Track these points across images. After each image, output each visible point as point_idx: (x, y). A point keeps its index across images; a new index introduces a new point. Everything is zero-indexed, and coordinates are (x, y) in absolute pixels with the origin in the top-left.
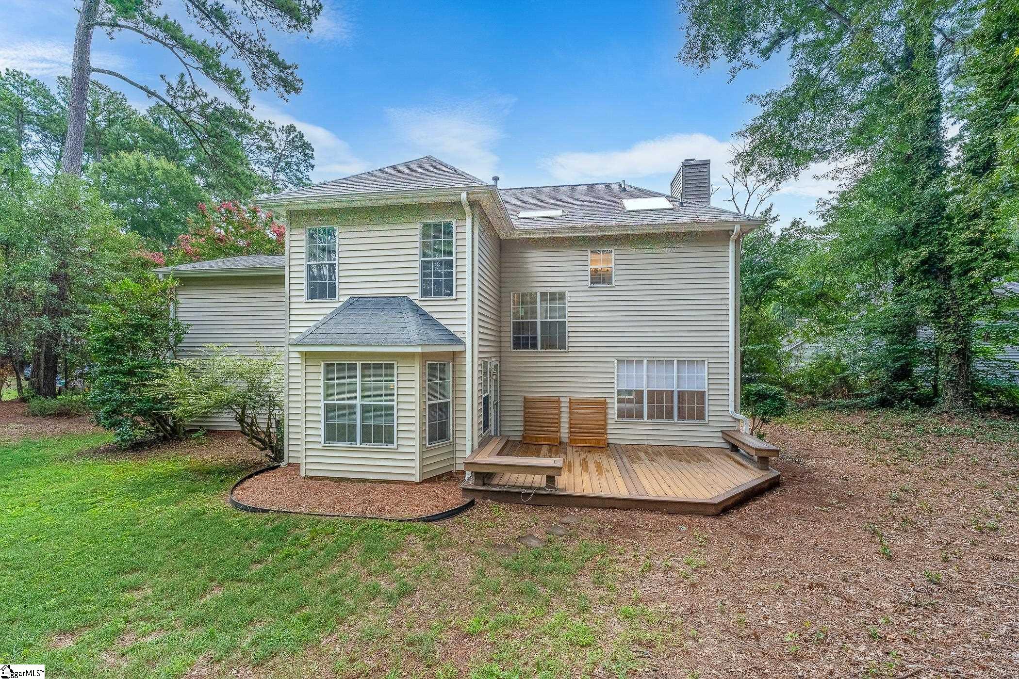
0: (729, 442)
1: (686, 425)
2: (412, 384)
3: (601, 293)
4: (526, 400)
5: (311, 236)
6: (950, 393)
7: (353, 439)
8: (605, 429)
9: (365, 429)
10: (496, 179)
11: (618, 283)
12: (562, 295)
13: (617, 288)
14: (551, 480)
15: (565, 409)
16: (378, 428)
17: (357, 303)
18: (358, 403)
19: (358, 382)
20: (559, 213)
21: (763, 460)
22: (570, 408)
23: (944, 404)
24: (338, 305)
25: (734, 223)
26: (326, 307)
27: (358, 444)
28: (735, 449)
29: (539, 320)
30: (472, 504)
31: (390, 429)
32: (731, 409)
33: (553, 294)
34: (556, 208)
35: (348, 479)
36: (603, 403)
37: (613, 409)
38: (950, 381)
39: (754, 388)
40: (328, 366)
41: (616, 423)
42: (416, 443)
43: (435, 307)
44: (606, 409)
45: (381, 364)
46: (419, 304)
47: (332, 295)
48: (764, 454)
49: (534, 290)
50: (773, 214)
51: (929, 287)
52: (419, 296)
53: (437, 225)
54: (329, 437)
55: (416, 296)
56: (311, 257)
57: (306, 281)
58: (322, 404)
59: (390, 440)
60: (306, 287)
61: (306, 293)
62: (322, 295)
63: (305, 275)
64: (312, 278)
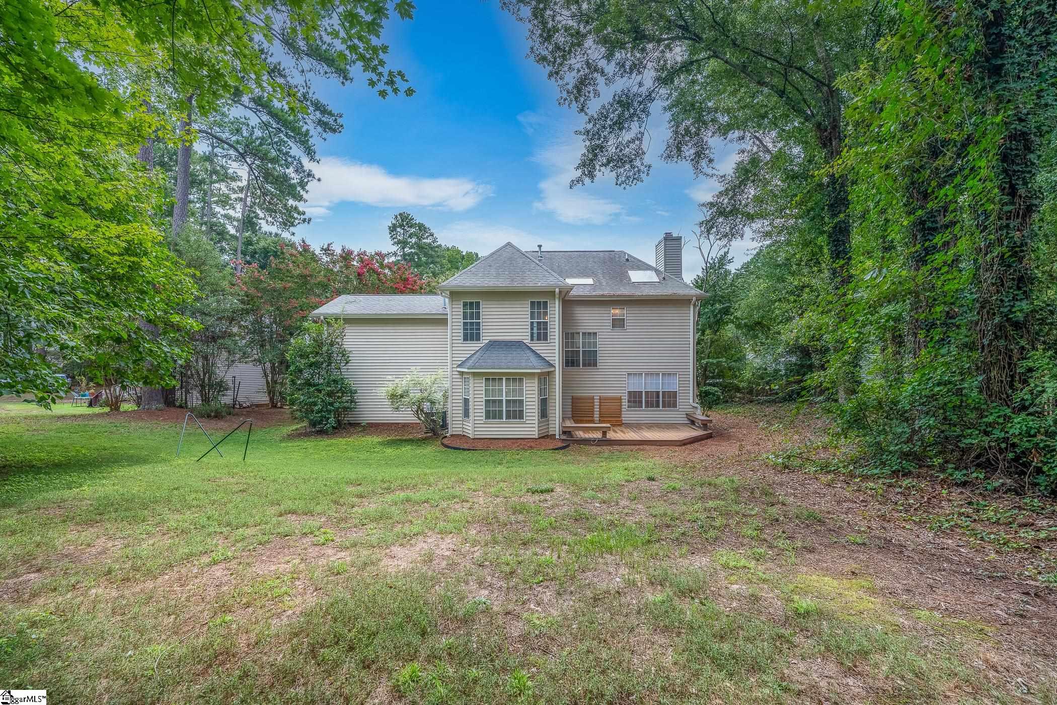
0: (689, 419)
1: (666, 411)
2: (534, 388)
3: (618, 333)
4: (573, 398)
5: (464, 307)
7: (500, 417)
8: (621, 414)
9: (508, 412)
10: (540, 246)
11: (628, 327)
12: (595, 334)
13: (628, 331)
14: (604, 433)
15: (597, 403)
16: (514, 412)
17: (494, 345)
18: (504, 398)
19: (504, 387)
20: (590, 281)
21: (705, 426)
22: (600, 402)
24: (482, 345)
25: (693, 296)
26: (475, 346)
27: (504, 420)
28: (693, 422)
29: (581, 349)
30: (568, 446)
31: (521, 412)
32: (691, 401)
33: (590, 334)
34: (587, 276)
35: (497, 439)
36: (620, 399)
37: (625, 403)
39: (704, 389)
40: (487, 380)
41: (628, 411)
42: (536, 418)
43: (538, 347)
44: (621, 402)
45: (516, 379)
46: (529, 345)
47: (478, 339)
48: (705, 423)
49: (578, 331)
50: (730, 256)
52: (529, 341)
53: (539, 303)
54: (487, 417)
55: (527, 341)
56: (465, 317)
57: (462, 331)
58: (483, 400)
59: (521, 417)
60: (462, 335)
61: (462, 338)
62: (472, 339)
63: (462, 327)
64: (465, 329)
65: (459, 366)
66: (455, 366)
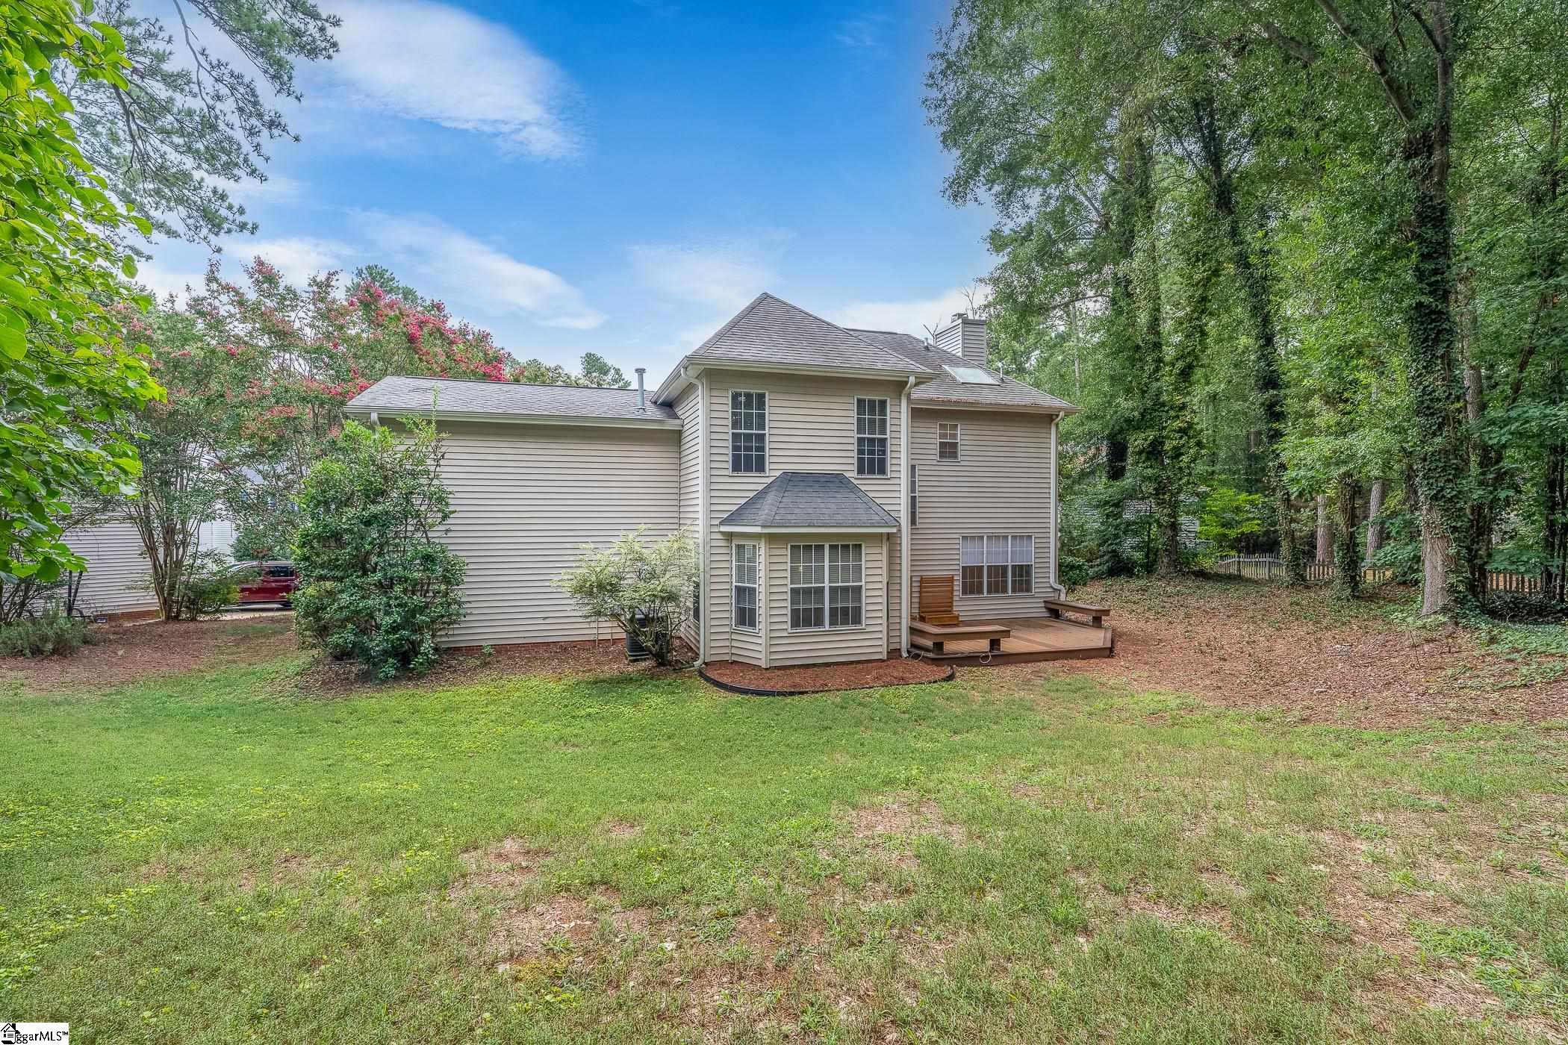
0: (1054, 610)
1: (1017, 597)
2: (879, 564)
3: (947, 467)
5: (736, 403)
6: (1166, 560)
7: (819, 622)
8: (951, 606)
9: (833, 611)
11: (963, 458)
12: (913, 467)
13: (962, 463)
14: (995, 644)
16: (845, 610)
17: (792, 480)
18: (827, 584)
19: (827, 564)
21: (1097, 620)
22: (921, 587)
23: (1162, 569)
24: (768, 481)
25: (1060, 410)
26: (752, 483)
27: (826, 628)
28: (1057, 616)
30: (953, 668)
31: (857, 611)
32: (1052, 580)
35: (814, 665)
36: (951, 580)
37: (958, 586)
38: (1166, 550)
40: (794, 548)
41: (961, 600)
42: (883, 621)
43: (870, 485)
44: (953, 586)
45: (848, 546)
46: (854, 482)
47: (760, 468)
51: (1151, 467)
52: (855, 474)
53: (872, 403)
54: (795, 624)
55: (851, 474)
56: (735, 424)
57: (730, 451)
58: (788, 589)
59: (857, 620)
60: (730, 458)
61: (730, 465)
62: (748, 469)
63: (730, 444)
64: (735, 448)
65: (723, 522)
66: (717, 522)
